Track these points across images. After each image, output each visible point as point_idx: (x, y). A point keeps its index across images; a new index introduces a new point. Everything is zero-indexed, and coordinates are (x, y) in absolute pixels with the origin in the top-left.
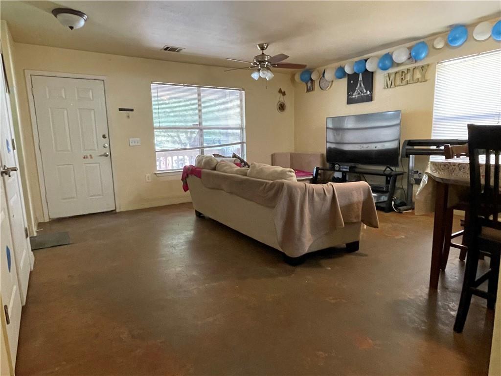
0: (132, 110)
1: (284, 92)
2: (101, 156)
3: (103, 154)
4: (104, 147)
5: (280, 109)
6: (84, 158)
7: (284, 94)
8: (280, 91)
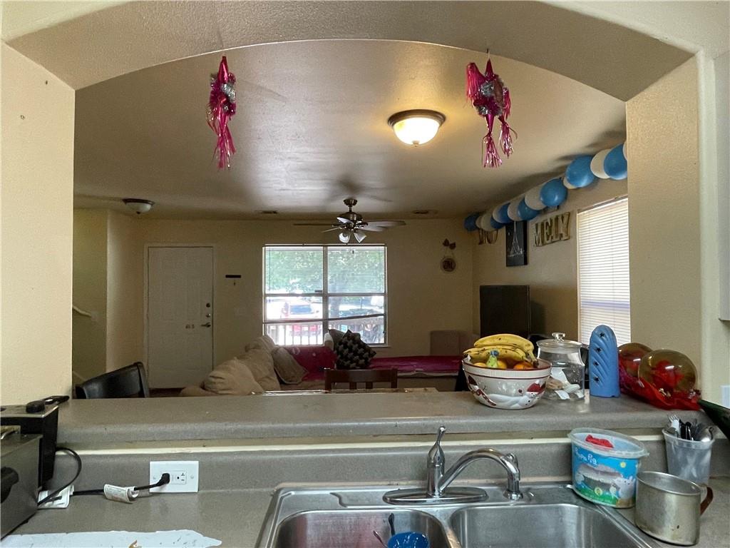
0: (239, 276)
1: (454, 244)
2: (203, 326)
3: (205, 324)
4: (208, 316)
5: (445, 268)
6: (187, 327)
7: (453, 246)
8: (446, 243)
